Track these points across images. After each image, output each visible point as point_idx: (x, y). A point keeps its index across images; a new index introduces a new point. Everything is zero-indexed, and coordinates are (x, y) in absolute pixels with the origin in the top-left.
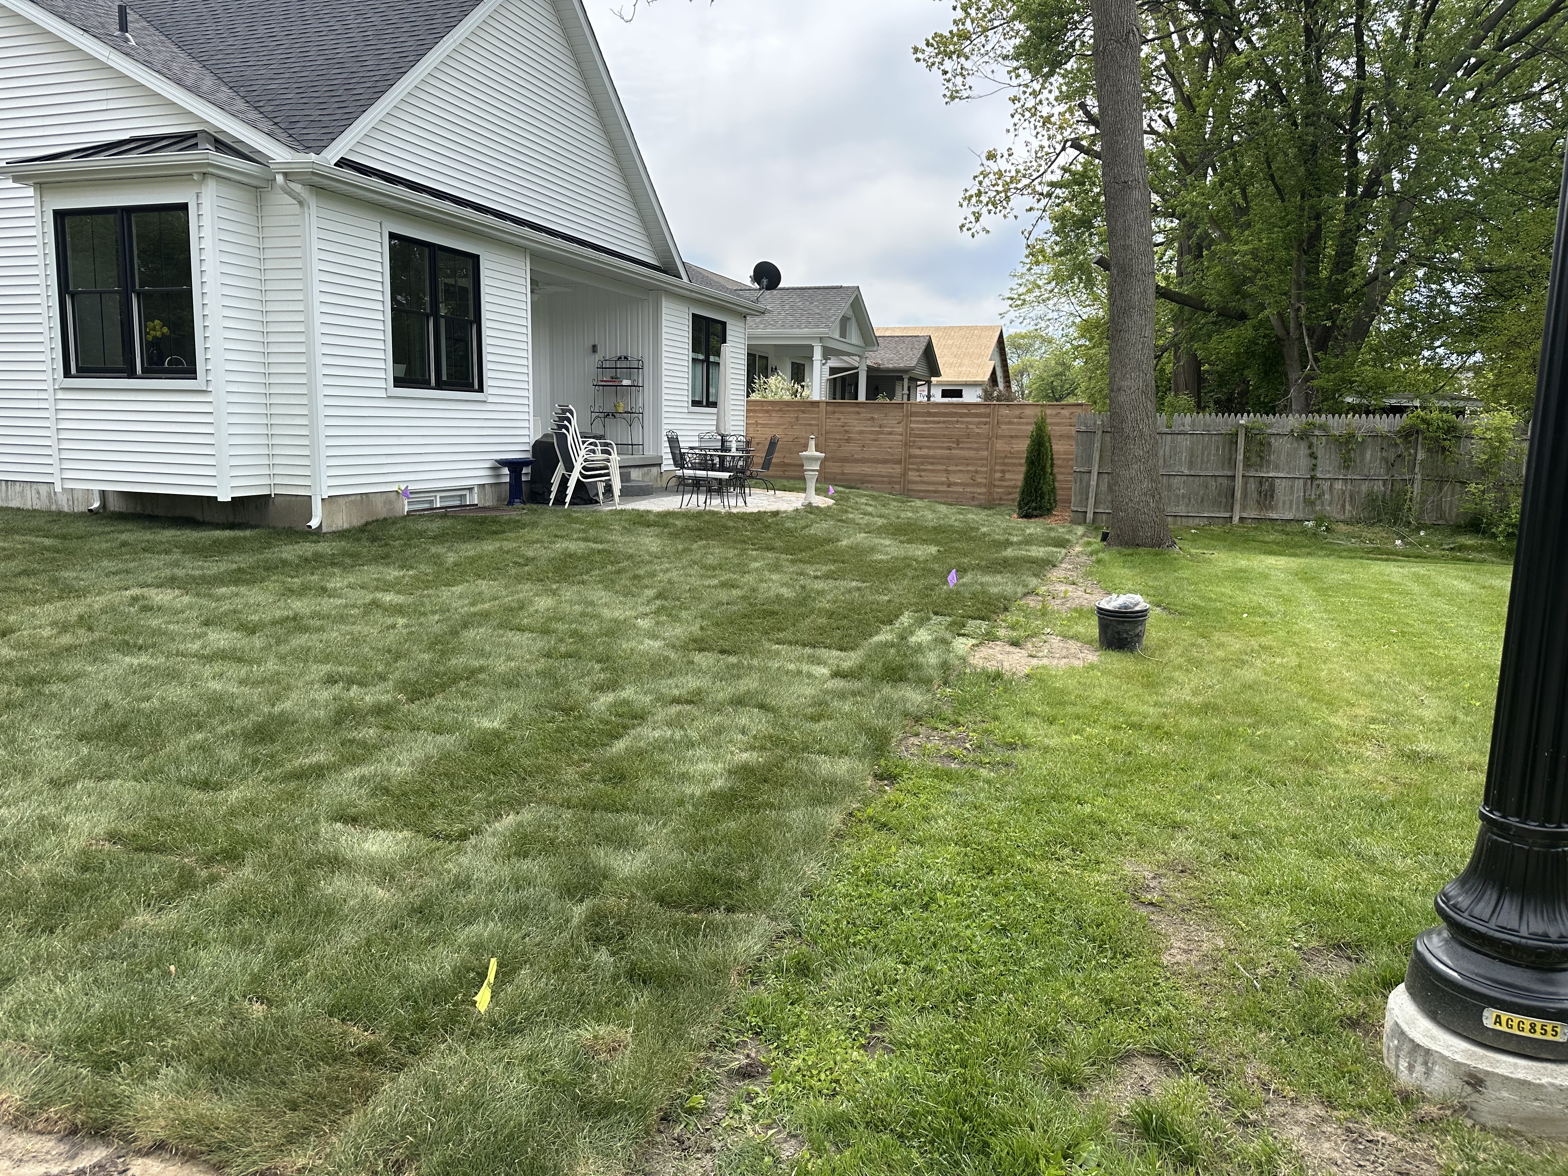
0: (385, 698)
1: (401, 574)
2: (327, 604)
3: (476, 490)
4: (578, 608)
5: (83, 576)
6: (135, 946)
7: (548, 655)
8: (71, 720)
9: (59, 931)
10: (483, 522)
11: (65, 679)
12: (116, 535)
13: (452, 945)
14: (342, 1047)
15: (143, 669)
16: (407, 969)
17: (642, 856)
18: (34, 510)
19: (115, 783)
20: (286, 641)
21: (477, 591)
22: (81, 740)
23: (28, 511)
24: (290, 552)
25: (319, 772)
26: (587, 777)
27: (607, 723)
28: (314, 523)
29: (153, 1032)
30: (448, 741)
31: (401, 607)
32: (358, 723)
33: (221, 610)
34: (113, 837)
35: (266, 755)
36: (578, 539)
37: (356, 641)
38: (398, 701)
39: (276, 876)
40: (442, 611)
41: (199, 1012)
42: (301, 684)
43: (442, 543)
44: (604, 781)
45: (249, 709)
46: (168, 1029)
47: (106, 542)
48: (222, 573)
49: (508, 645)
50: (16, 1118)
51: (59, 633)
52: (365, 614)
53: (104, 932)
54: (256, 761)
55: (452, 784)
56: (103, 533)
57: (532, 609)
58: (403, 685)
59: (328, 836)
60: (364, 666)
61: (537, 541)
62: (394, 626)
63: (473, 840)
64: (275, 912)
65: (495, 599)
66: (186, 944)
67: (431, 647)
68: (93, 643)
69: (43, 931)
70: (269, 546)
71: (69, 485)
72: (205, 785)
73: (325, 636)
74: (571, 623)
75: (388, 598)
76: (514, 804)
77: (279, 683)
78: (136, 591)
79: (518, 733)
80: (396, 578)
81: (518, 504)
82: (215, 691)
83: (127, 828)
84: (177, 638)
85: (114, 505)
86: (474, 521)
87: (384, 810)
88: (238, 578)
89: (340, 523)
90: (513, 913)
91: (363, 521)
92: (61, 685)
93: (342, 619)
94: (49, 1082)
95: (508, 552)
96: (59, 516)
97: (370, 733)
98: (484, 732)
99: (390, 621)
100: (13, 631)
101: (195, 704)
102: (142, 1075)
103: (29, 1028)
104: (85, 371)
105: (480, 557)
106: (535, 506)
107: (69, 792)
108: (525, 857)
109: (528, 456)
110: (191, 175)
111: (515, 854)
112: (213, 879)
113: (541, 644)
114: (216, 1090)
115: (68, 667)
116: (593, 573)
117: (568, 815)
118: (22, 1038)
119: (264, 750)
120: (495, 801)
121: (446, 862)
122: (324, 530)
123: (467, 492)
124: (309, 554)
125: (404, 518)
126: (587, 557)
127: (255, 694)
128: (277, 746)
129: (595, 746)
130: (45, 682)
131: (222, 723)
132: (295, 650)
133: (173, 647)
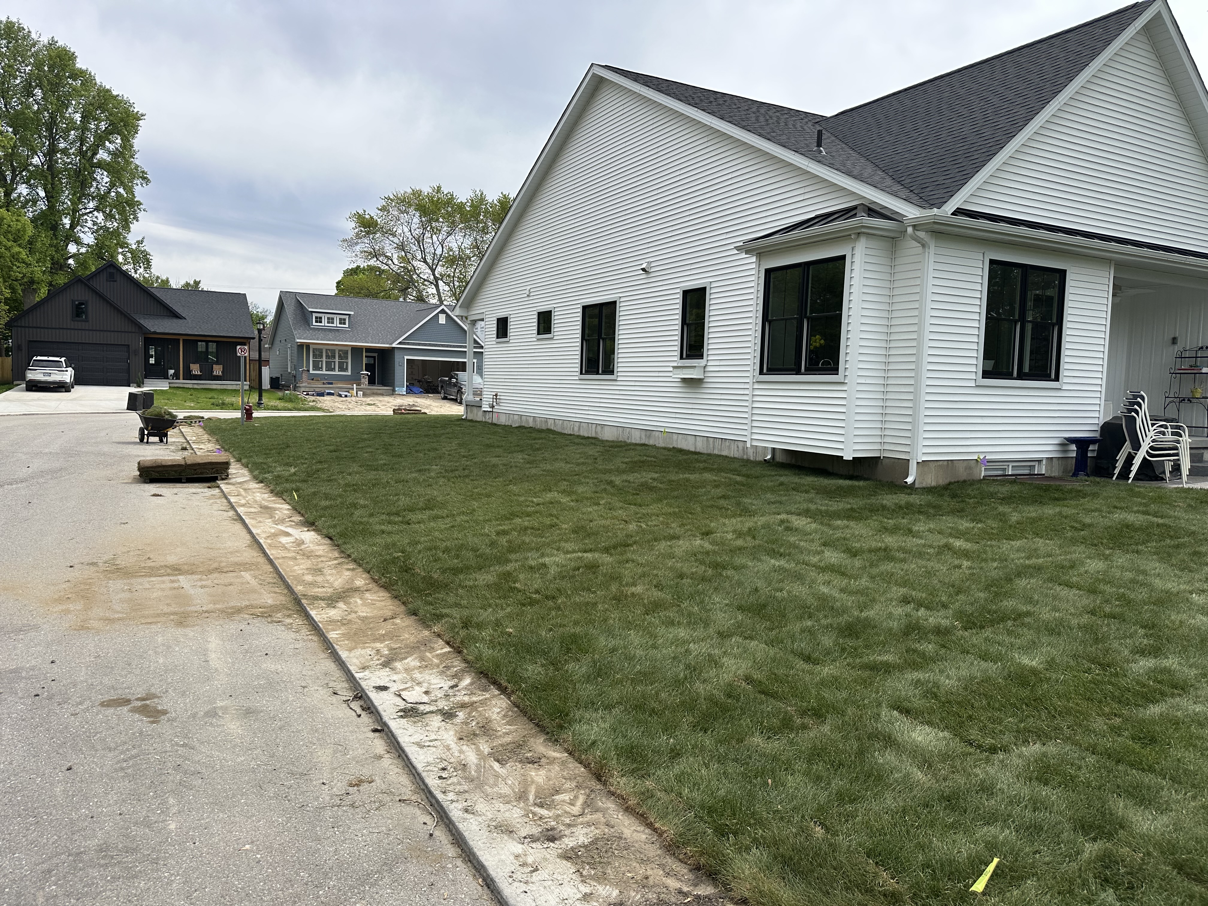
0: (945, 623)
1: (972, 525)
2: (911, 542)
3: (1044, 462)
4: (1129, 575)
5: (755, 502)
6: (750, 758)
7: (1093, 613)
8: (735, 596)
9: (709, 732)
10: (1047, 489)
11: (735, 568)
12: (778, 477)
13: (971, 837)
14: (873, 884)
15: (781, 569)
16: (931, 842)
17: (1165, 819)
18: (735, 458)
19: (754, 643)
20: (877, 566)
21: (1033, 547)
22: (739, 610)
23: (731, 458)
24: (889, 500)
25: (887, 669)
26: (1116, 730)
27: (1144, 686)
28: (910, 480)
29: (752, 821)
30: (992, 668)
31: (968, 552)
32: (921, 638)
33: (836, 536)
34: (747, 679)
35: (851, 647)
36: (1138, 512)
37: (929, 574)
38: (955, 627)
39: (846, 738)
40: (1001, 560)
41: (782, 818)
42: (883, 599)
43: (1009, 504)
44: (1133, 739)
45: (844, 610)
46: (761, 823)
47: (771, 481)
48: (839, 510)
49: (1055, 598)
50: (670, 846)
51: (737, 537)
52: (939, 554)
53: (734, 742)
54: (843, 650)
55: (989, 704)
56: (770, 475)
57: (1082, 570)
58: (960, 615)
59: (886, 719)
60: (931, 594)
61: (1096, 510)
62: (960, 567)
63: (1001, 756)
64: (841, 764)
65: (1050, 556)
66: (780, 767)
67: (987, 588)
68: (754, 547)
69: (701, 730)
70: (875, 494)
71: (755, 443)
72: (808, 659)
73: (906, 567)
74: (1120, 587)
75: (958, 543)
76: (1042, 736)
77: (868, 596)
78: (783, 516)
79: (1054, 676)
80: (967, 528)
81: (1082, 476)
82: (823, 593)
83: (757, 675)
84: (804, 551)
85: (779, 458)
86: (1039, 488)
87: (931, 712)
88: (850, 515)
89: (929, 481)
90: (1028, 828)
91: (947, 481)
92: (733, 572)
93: (920, 555)
94: (690, 830)
95: (1066, 517)
96: (747, 462)
97: (929, 648)
98: (1023, 667)
99: (957, 562)
100: (712, 533)
101: (810, 600)
102: (741, 848)
103: (684, 790)
104: (772, 370)
105: (1040, 519)
106: (1098, 479)
107: (727, 643)
108: (1046, 784)
109: (1097, 435)
110: (850, 235)
111: (1036, 778)
112: (804, 727)
113: (1086, 601)
114: (784, 878)
115: (739, 560)
116: (1149, 545)
117: (1091, 759)
118: (680, 795)
119: (850, 643)
120: (1024, 728)
121: (975, 767)
122: (917, 486)
123: (1036, 464)
124: (903, 503)
125: (980, 481)
126: (1146, 531)
127: (849, 601)
128: (860, 642)
129: (1128, 704)
130: (724, 568)
131: (825, 616)
132: (882, 573)
133: (801, 557)
